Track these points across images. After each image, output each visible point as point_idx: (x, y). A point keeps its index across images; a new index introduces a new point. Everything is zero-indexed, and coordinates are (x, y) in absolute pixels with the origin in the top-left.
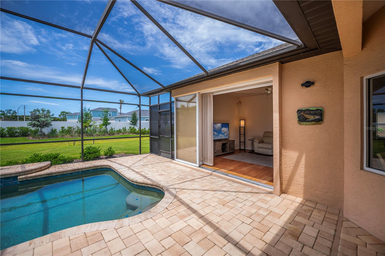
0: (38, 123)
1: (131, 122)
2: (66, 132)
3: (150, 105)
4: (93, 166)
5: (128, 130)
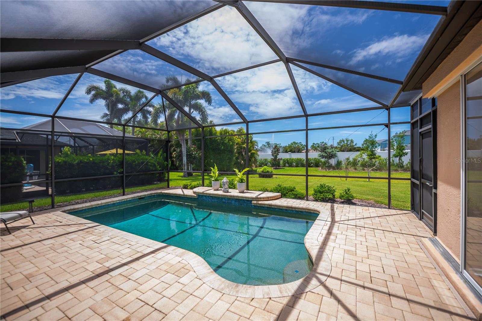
0: (325, 154)
3: (413, 120)
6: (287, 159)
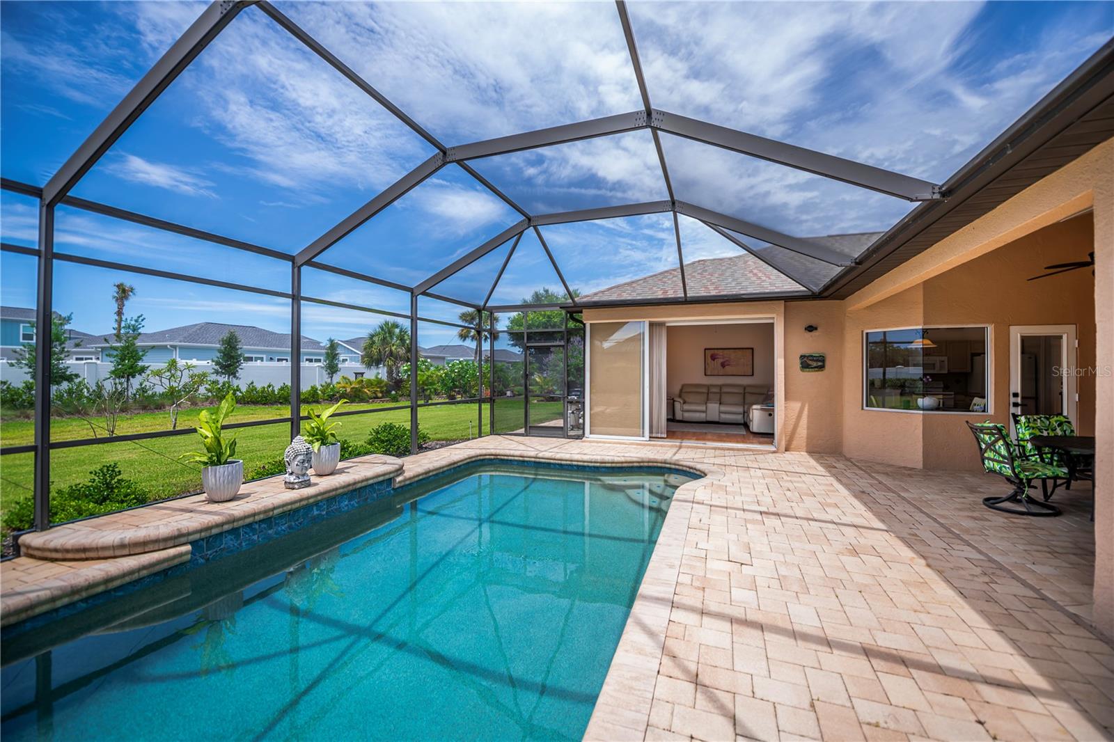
1: (217, 364)
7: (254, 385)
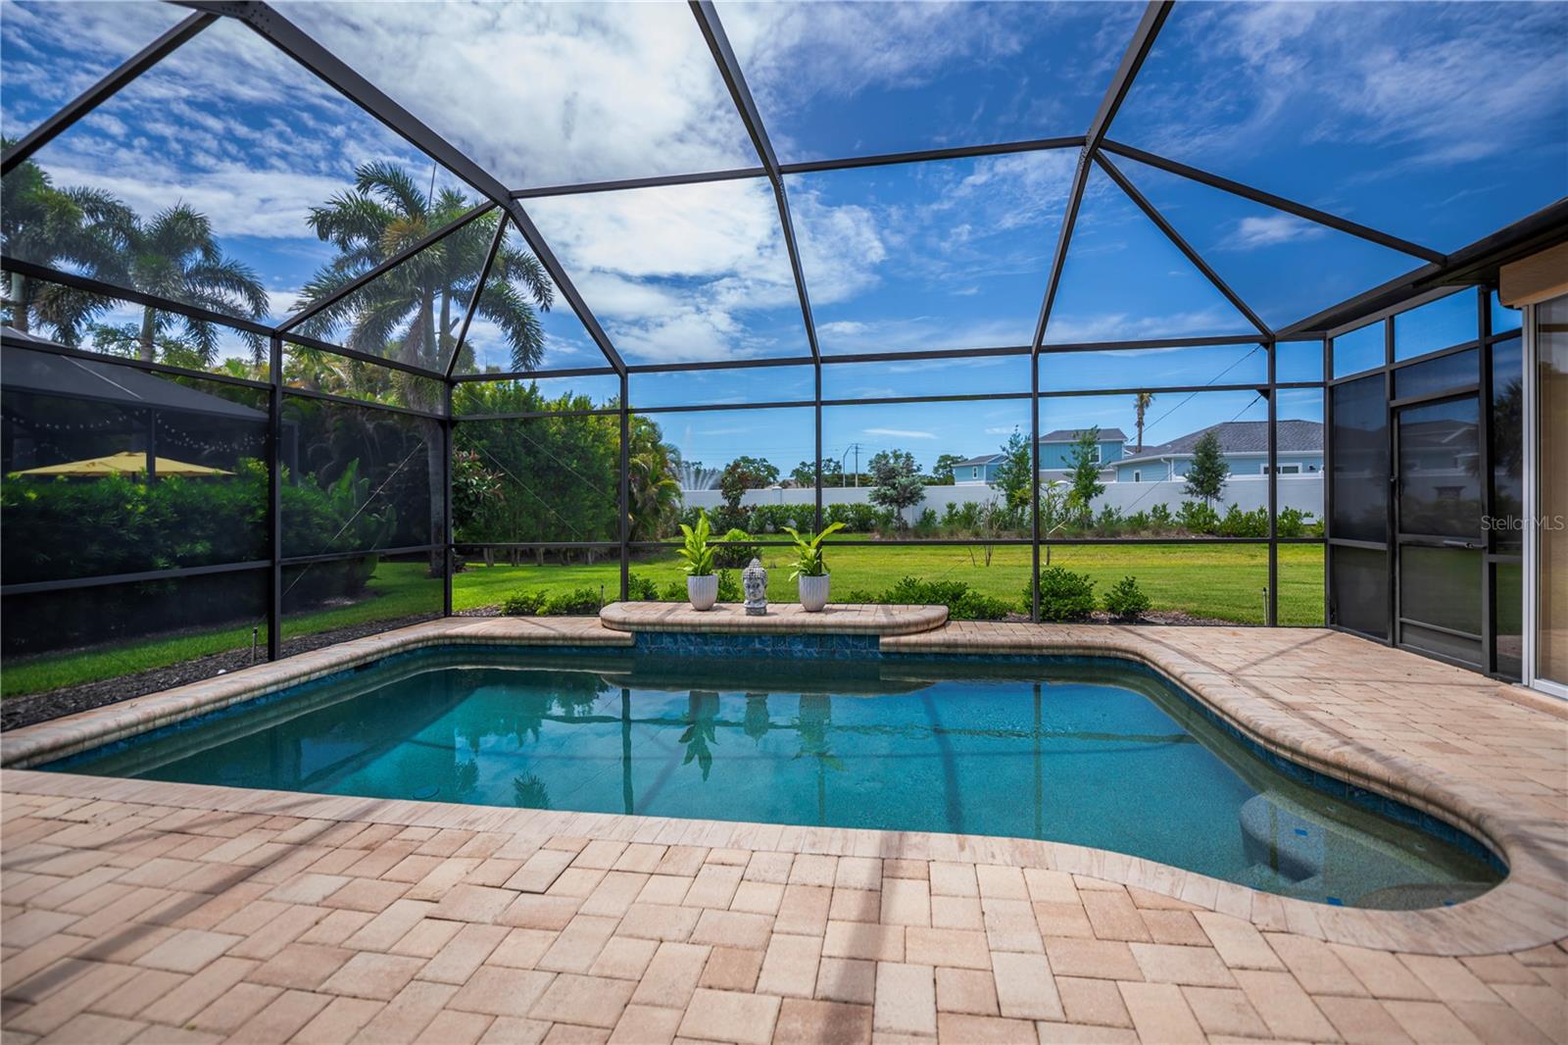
0: (892, 491)
1: (1191, 481)
2: (959, 521)
3: (1331, 377)
4: (1076, 643)
5: (1177, 519)
6: (770, 509)
7: (1238, 508)
